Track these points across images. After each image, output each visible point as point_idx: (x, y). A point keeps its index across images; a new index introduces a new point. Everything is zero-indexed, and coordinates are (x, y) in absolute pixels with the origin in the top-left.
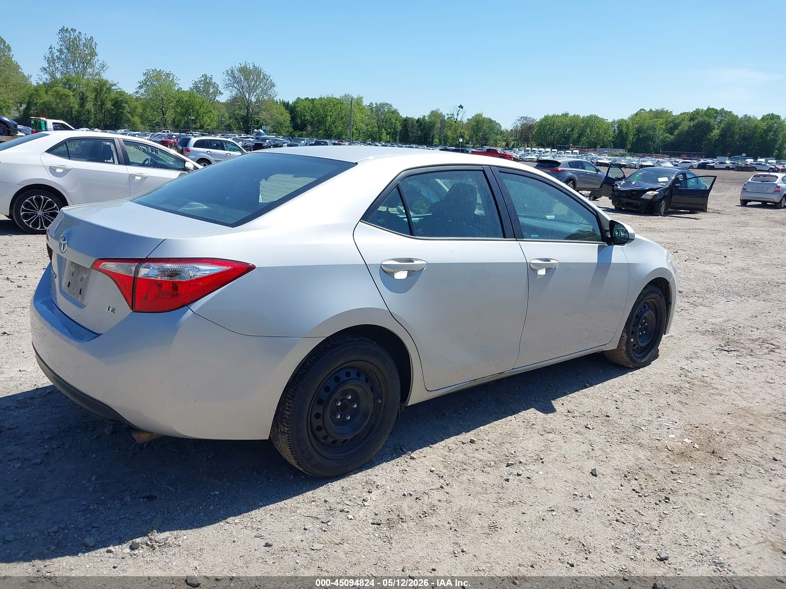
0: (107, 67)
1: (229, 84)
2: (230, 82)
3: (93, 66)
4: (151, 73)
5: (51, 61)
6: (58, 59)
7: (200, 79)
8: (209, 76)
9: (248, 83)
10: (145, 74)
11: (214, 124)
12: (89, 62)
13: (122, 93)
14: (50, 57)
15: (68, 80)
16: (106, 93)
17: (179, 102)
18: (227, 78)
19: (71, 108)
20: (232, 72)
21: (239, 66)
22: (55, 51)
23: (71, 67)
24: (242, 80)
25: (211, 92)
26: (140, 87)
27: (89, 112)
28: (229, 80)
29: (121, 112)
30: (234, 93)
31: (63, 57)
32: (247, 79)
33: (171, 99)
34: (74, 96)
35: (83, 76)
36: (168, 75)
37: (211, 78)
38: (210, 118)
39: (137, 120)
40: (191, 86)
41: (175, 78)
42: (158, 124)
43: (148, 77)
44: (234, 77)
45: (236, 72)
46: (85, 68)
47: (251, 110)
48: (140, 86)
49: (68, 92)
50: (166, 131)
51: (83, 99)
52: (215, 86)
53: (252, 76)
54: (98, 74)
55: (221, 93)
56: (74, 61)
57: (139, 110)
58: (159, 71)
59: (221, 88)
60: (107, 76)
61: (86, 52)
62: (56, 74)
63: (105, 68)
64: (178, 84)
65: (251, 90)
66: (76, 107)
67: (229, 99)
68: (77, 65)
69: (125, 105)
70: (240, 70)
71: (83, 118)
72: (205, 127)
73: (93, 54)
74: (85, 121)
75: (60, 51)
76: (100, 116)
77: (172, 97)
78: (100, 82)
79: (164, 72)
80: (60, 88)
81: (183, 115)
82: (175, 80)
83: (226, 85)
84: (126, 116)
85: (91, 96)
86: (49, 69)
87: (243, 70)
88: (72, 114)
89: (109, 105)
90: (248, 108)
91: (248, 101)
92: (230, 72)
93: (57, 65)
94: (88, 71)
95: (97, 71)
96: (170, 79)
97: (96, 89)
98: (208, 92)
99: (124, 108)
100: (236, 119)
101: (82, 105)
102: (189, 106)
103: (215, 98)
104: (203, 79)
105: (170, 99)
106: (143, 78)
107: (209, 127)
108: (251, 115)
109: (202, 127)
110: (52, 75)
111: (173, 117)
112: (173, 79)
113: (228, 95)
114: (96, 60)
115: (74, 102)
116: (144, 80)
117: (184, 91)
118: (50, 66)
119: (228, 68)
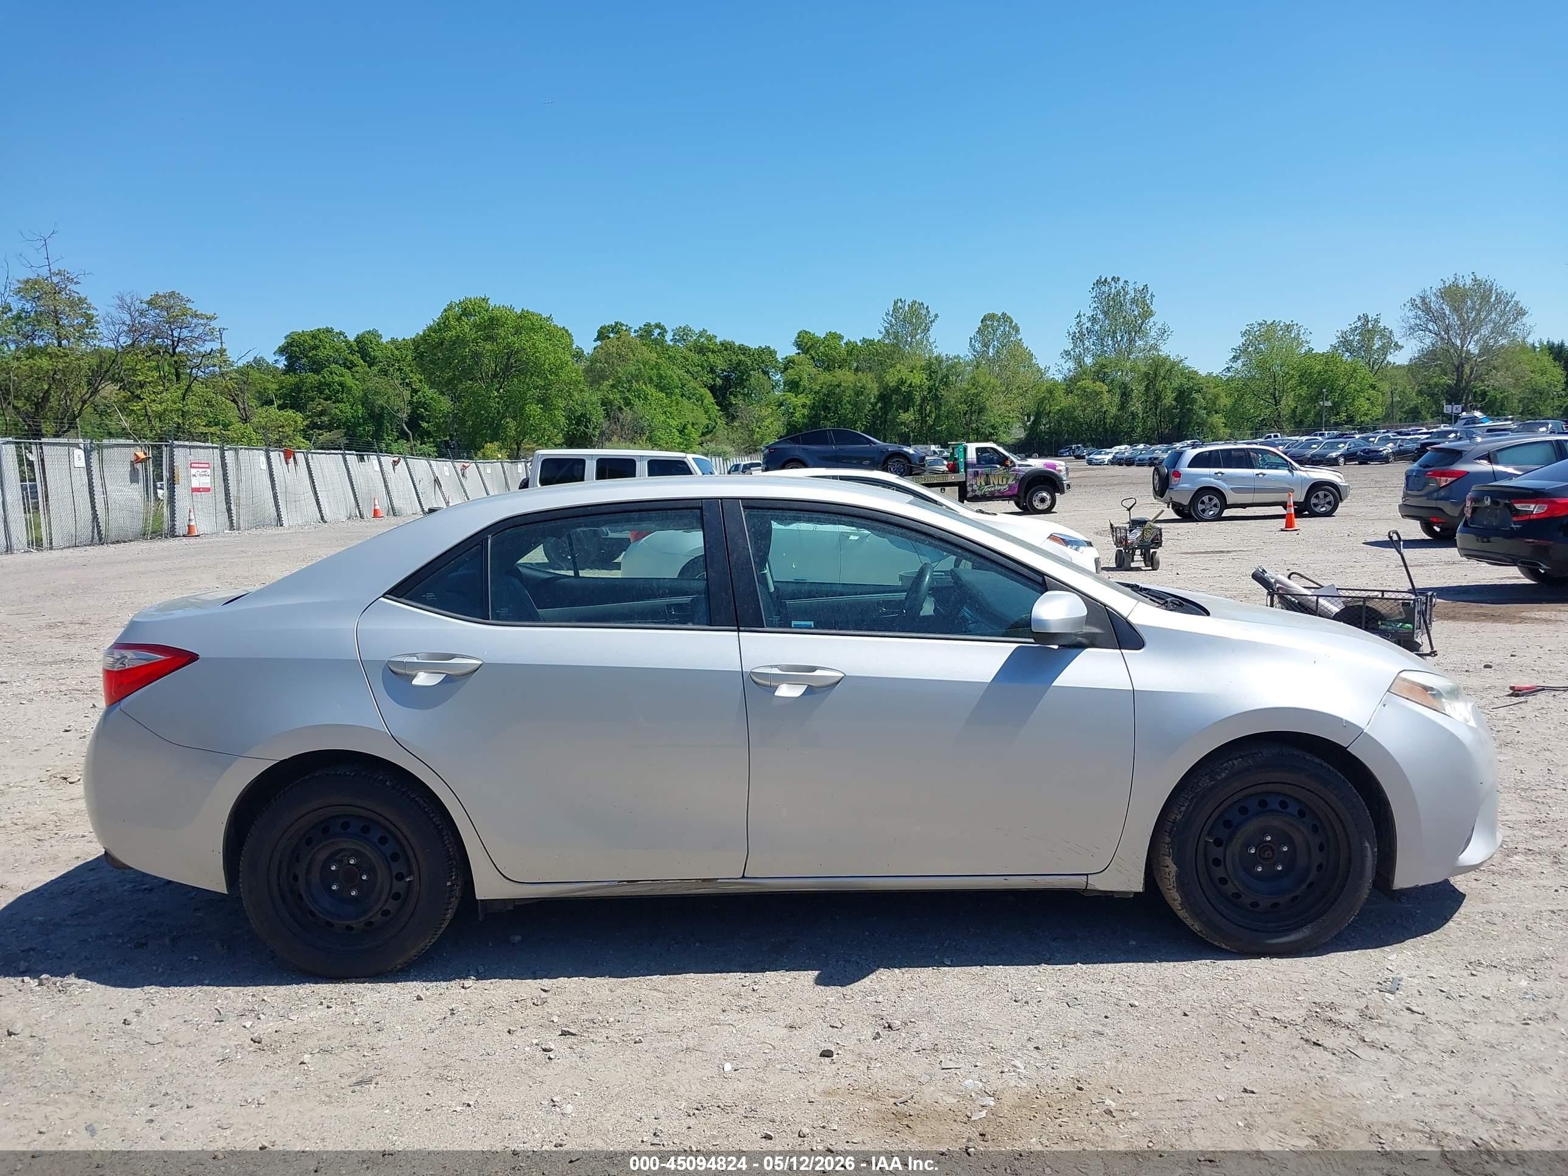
0: (1169, 333)
1: (1417, 325)
2: (1418, 321)
3: (1146, 335)
4: (1255, 329)
5: (1077, 338)
6: (1088, 333)
7: (1353, 326)
8: (1372, 316)
9: (1460, 317)
10: (1243, 334)
11: (1379, 411)
12: (1139, 330)
13: (1192, 375)
14: (1077, 331)
15: (1103, 366)
16: (1164, 378)
17: (1305, 377)
18: (1411, 314)
19: (1105, 413)
20: (1423, 299)
21: (1440, 285)
22: (1084, 320)
23: (1110, 342)
24: (1447, 312)
25: (1375, 347)
26: (1235, 359)
27: (1134, 415)
28: (1417, 317)
29: (1189, 410)
30: (1428, 341)
31: (1097, 327)
32: (1456, 310)
33: (1291, 372)
34: (1109, 392)
35: (1129, 354)
36: (1288, 328)
37: (1377, 321)
38: (1368, 399)
39: (1218, 419)
40: (1334, 341)
41: (1302, 331)
42: (1264, 423)
43: (1251, 338)
44: (1428, 310)
45: (1433, 299)
46: (1131, 341)
47: (1467, 370)
48: (1234, 357)
49: (1101, 387)
50: (1272, 435)
51: (1126, 394)
52: (1386, 335)
53: (1469, 302)
54: (1154, 347)
55: (1398, 347)
56: (1115, 332)
57: (1225, 401)
58: (1272, 324)
59: (1397, 338)
60: (1170, 350)
61: (1136, 313)
62: (1085, 359)
63: (1166, 334)
64: (1307, 342)
65: (1468, 328)
66: (1114, 411)
67: (1416, 355)
68: (1119, 338)
69: (1195, 395)
70: (1441, 293)
71: (1125, 427)
72: (1358, 419)
73: (1147, 314)
74: (1126, 433)
75: (1093, 319)
76: (1151, 422)
77: (1293, 369)
78: (1154, 361)
79: (1282, 324)
80: (1087, 383)
81: (1314, 399)
82: (1302, 336)
83: (1411, 328)
84: (1199, 416)
85: (1138, 389)
86: (1075, 352)
87: (1453, 294)
88: (1105, 424)
89: (1169, 399)
90: (1459, 368)
91: (1460, 356)
92: (1418, 301)
93: (1087, 343)
94: (1137, 344)
95: (1152, 342)
96: (1293, 336)
97: (1147, 374)
98: (1369, 349)
99: (1194, 401)
100: (1432, 395)
101: (1123, 406)
102: (1325, 381)
103: (1385, 358)
104: (1359, 324)
105: (1288, 373)
106: (1240, 341)
107: (1367, 419)
108: (1467, 383)
109: (1350, 420)
110: (1079, 360)
111: (1293, 405)
112: (1299, 334)
113: (1415, 349)
114: (1151, 324)
115: (1110, 403)
116: (1243, 345)
117: (1317, 353)
118: (1075, 346)
119: (1414, 293)
